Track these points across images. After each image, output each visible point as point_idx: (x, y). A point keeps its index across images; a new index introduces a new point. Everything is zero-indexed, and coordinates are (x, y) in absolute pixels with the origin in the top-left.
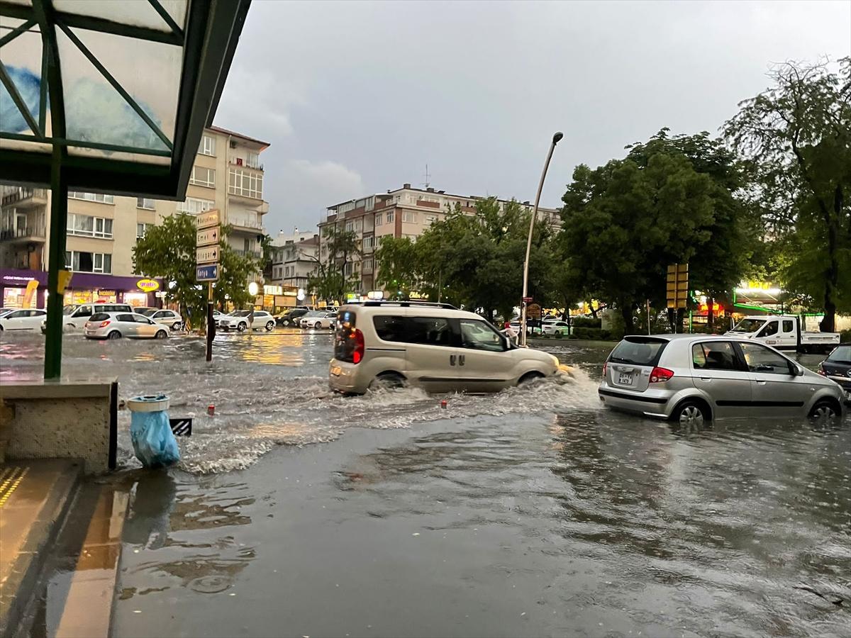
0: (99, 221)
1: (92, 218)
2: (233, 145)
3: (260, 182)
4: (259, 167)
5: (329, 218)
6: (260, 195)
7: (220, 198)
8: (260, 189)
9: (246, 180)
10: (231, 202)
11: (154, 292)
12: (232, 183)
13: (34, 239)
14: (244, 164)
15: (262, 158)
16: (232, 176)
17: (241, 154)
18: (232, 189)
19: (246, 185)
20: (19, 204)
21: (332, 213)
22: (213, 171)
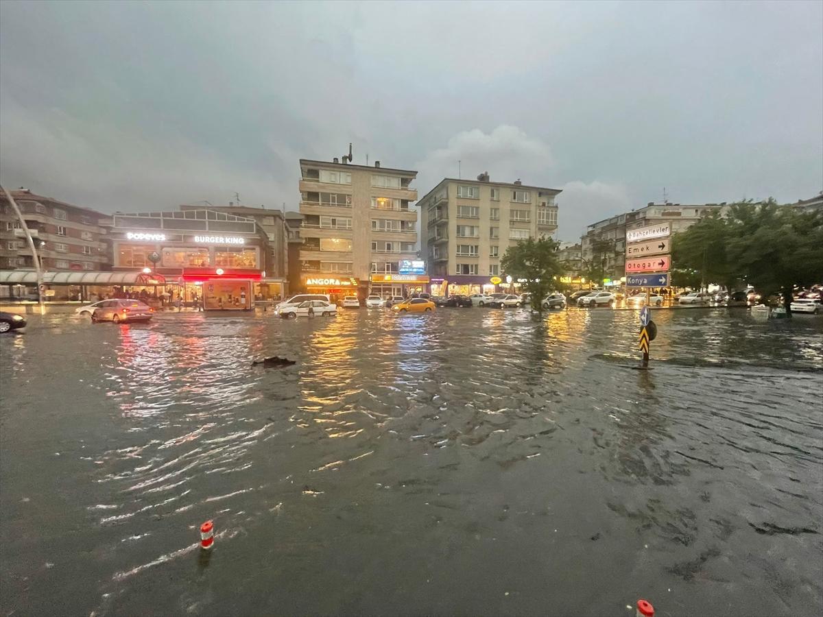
0: (472, 247)
1: (468, 246)
2: (540, 194)
3: (556, 215)
4: (555, 205)
5: (588, 233)
6: (556, 222)
7: (533, 227)
8: (556, 219)
9: (548, 214)
10: (539, 229)
11: (498, 284)
12: (540, 218)
13: (444, 259)
14: (546, 205)
15: (557, 200)
16: (540, 213)
17: (544, 199)
18: (539, 221)
19: (548, 218)
20: (436, 243)
21: (591, 229)
22: (529, 212)
